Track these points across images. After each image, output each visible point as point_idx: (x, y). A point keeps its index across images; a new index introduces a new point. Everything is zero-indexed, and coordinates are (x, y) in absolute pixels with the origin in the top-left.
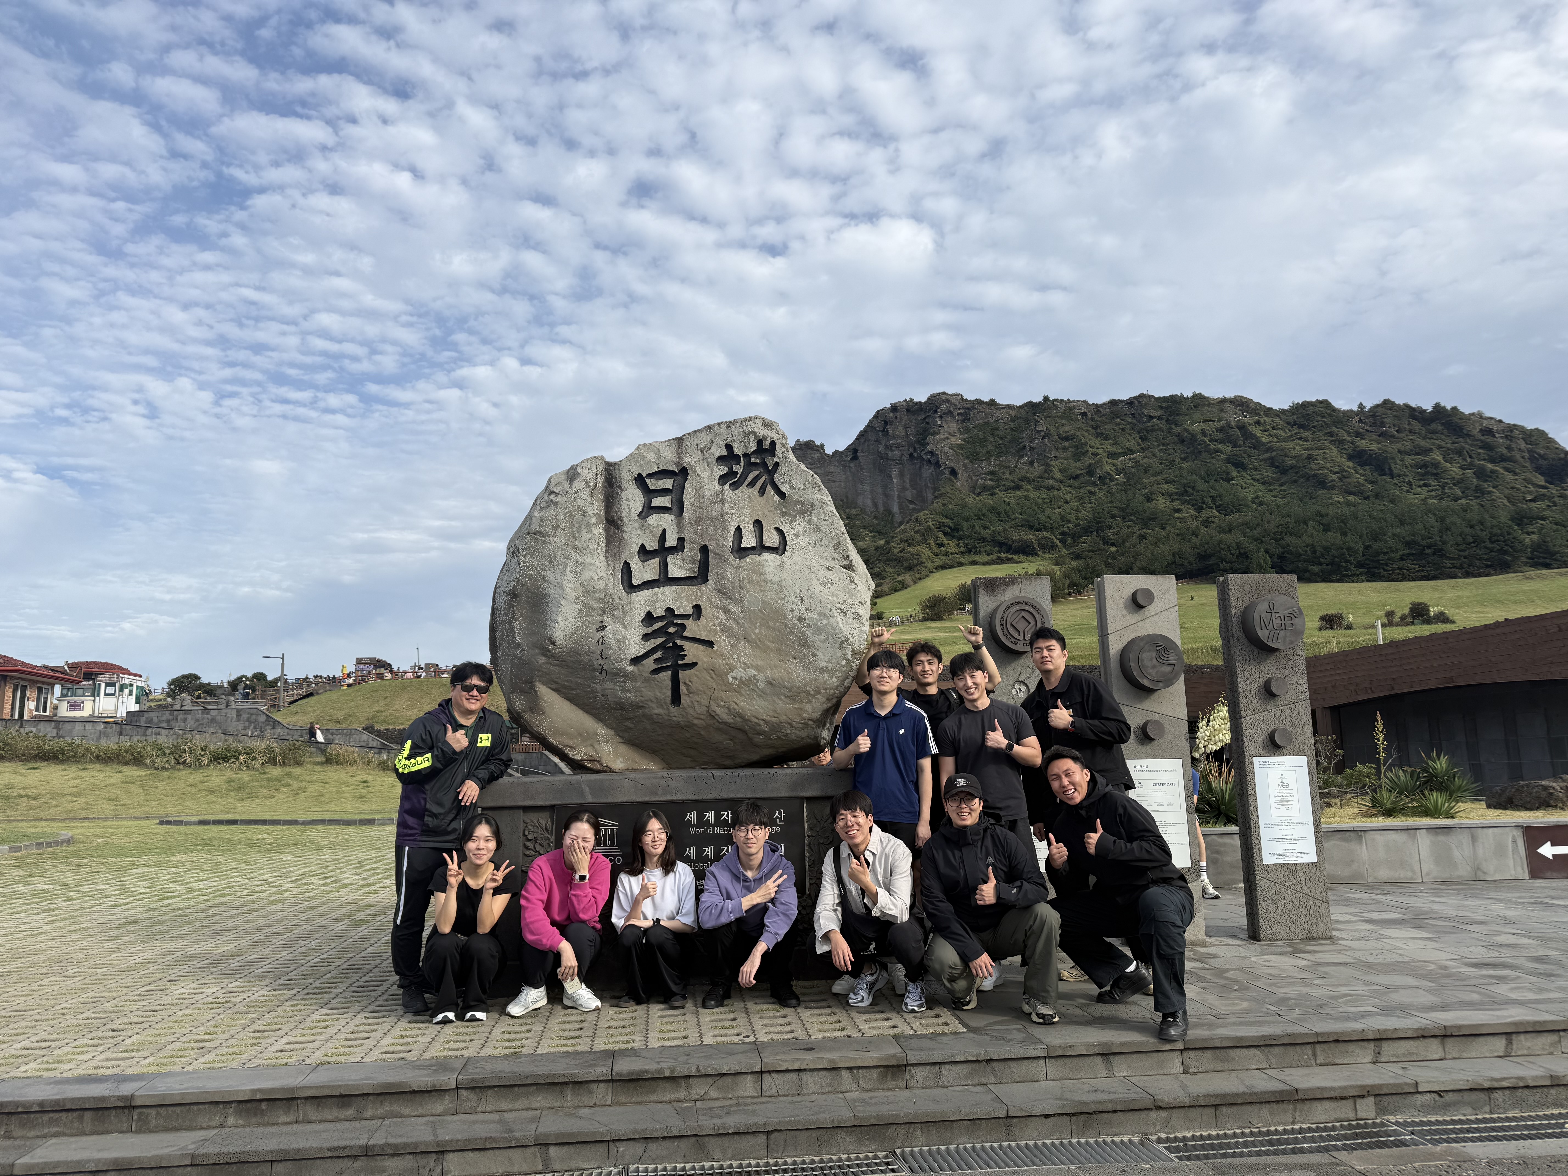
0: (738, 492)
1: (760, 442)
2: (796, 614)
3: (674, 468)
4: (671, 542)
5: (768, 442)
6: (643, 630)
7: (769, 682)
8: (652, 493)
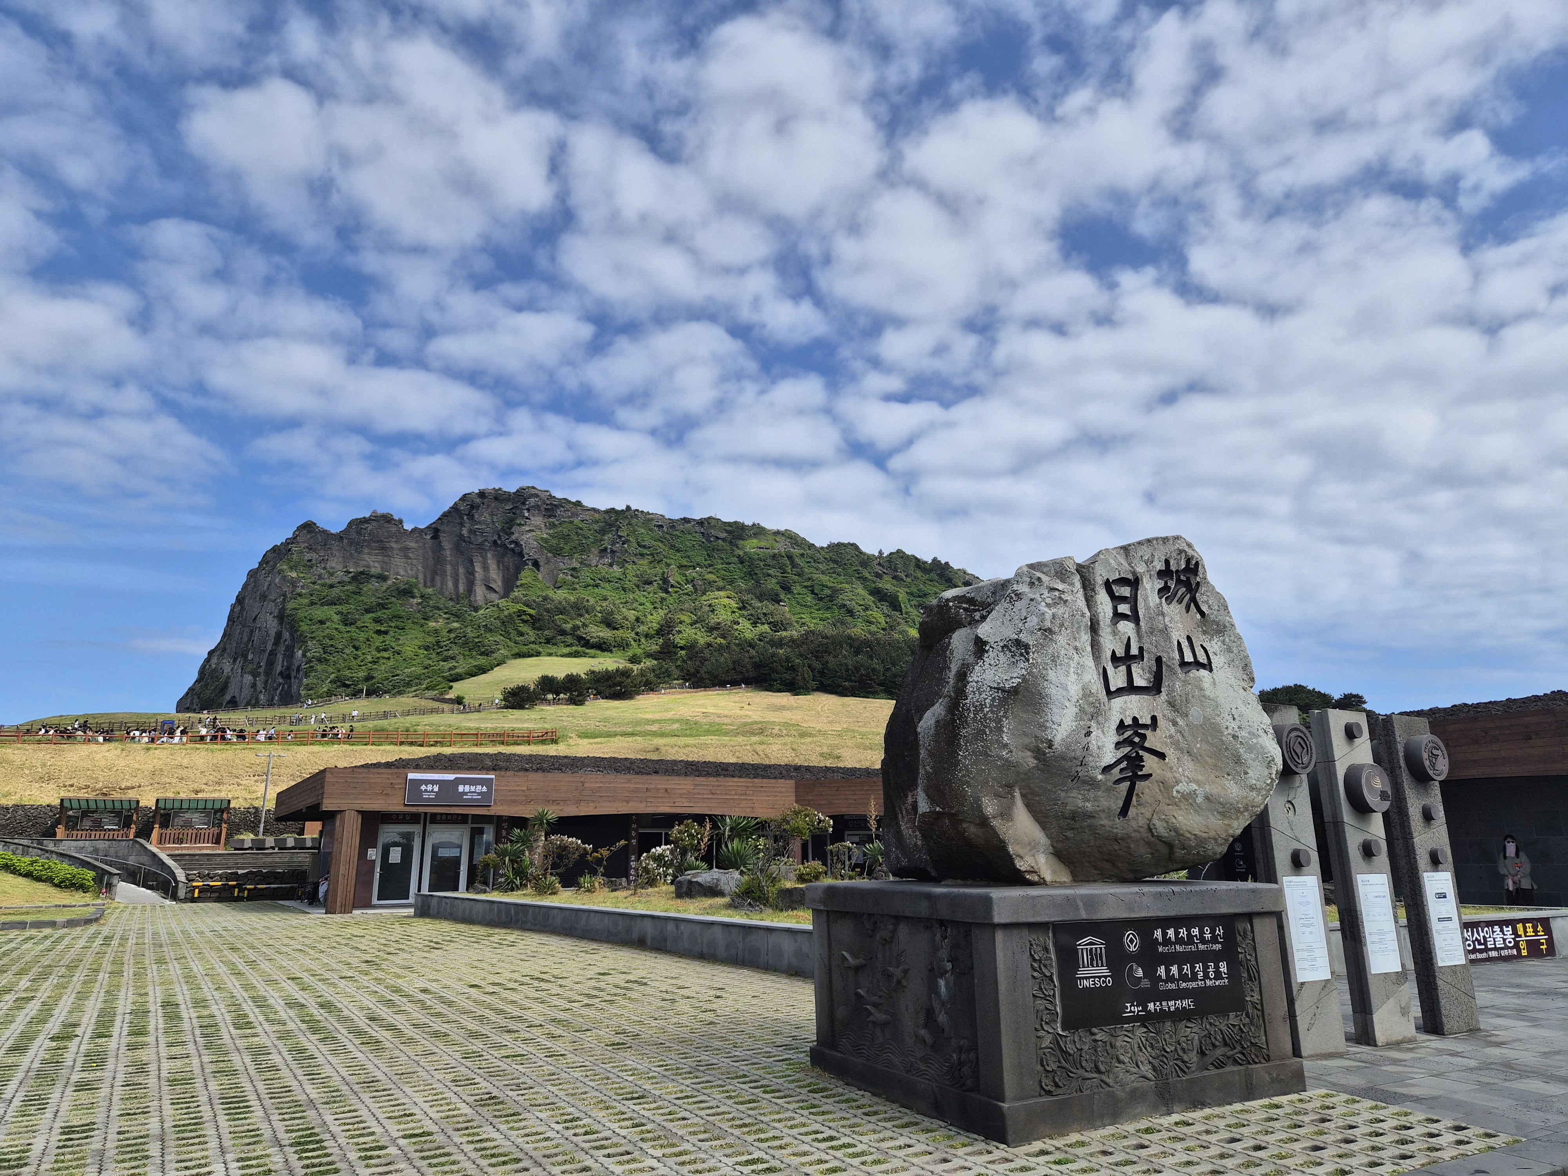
0: (1172, 606)
1: (1188, 561)
2: (1230, 731)
3: (1130, 577)
4: (1134, 651)
5: (1194, 562)
6: (1115, 738)
7: (1207, 798)
8: (1116, 599)
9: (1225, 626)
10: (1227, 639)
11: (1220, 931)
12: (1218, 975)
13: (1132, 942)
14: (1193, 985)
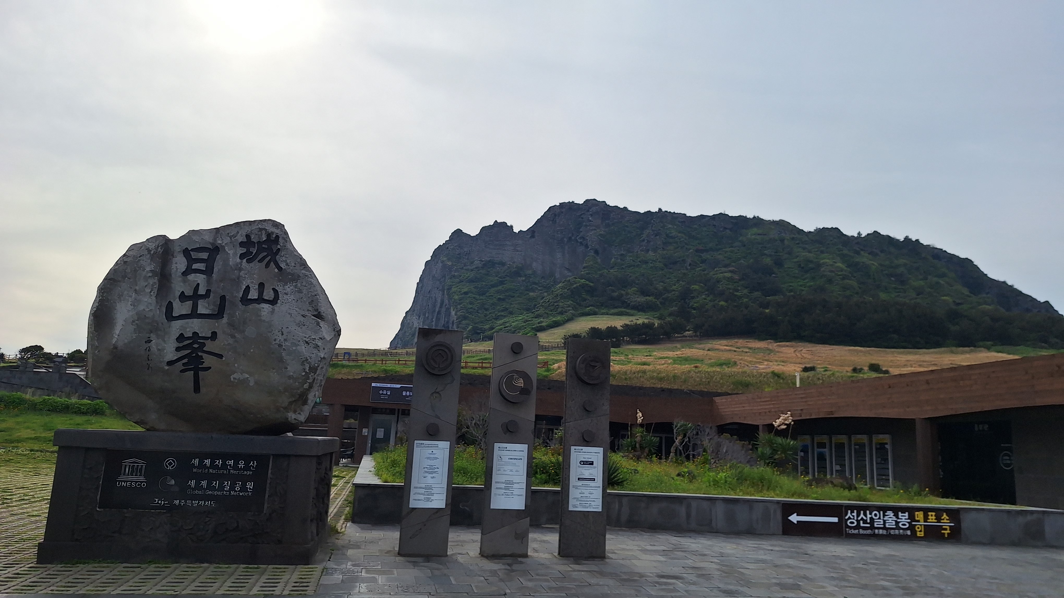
0: (252, 264)
1: (269, 235)
2: (277, 342)
3: (210, 246)
4: (202, 291)
5: (274, 236)
6: (177, 345)
7: (256, 383)
8: (191, 261)
9: (299, 276)
10: (299, 285)
11: (253, 464)
12: (244, 489)
13: (170, 464)
14: (219, 493)
